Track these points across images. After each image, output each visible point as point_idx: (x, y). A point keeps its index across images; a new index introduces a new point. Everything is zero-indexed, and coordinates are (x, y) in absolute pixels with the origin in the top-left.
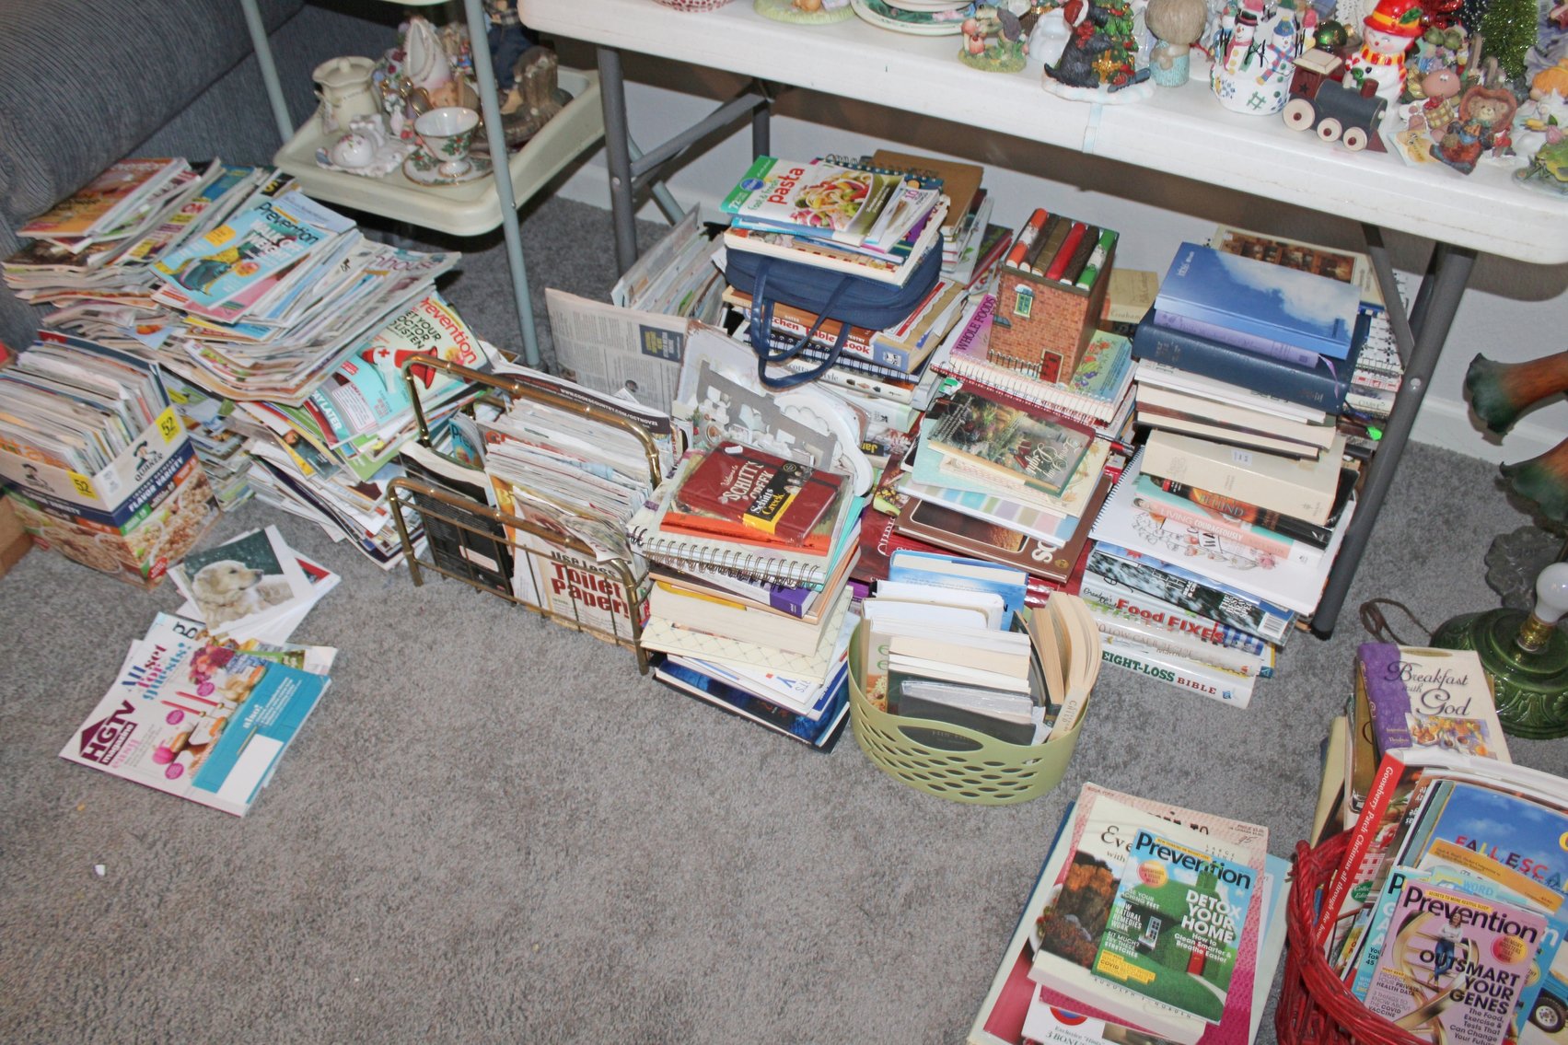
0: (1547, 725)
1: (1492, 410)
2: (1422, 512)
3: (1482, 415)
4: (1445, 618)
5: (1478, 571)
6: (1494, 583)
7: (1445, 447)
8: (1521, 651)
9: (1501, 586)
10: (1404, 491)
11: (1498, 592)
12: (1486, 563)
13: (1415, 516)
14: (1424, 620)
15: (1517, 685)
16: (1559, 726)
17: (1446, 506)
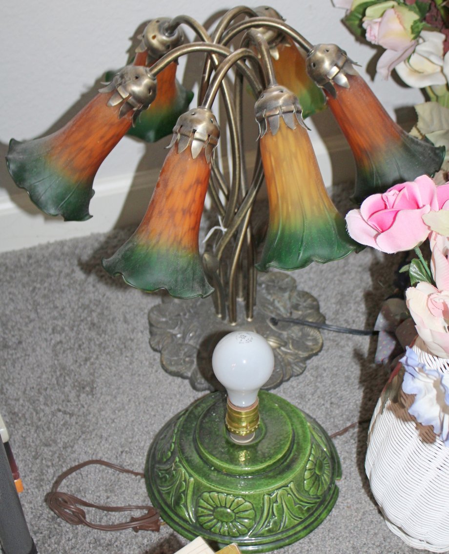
0: (311, 512)
1: (59, 200)
2: (63, 329)
3: (53, 211)
4: (146, 444)
5: (151, 365)
6: (173, 369)
7: (52, 241)
8: (240, 448)
9: (181, 369)
10: (33, 316)
11: (183, 377)
12: (155, 350)
13: (58, 338)
14: (126, 461)
15: (258, 491)
16: (321, 503)
17: (85, 307)
